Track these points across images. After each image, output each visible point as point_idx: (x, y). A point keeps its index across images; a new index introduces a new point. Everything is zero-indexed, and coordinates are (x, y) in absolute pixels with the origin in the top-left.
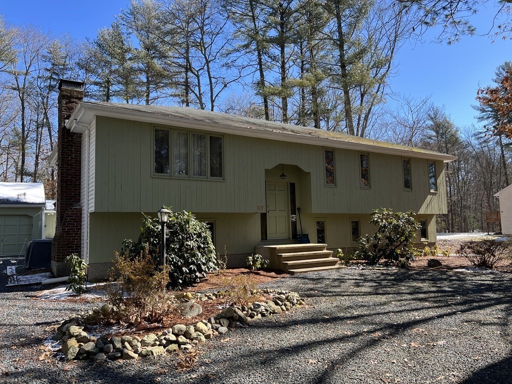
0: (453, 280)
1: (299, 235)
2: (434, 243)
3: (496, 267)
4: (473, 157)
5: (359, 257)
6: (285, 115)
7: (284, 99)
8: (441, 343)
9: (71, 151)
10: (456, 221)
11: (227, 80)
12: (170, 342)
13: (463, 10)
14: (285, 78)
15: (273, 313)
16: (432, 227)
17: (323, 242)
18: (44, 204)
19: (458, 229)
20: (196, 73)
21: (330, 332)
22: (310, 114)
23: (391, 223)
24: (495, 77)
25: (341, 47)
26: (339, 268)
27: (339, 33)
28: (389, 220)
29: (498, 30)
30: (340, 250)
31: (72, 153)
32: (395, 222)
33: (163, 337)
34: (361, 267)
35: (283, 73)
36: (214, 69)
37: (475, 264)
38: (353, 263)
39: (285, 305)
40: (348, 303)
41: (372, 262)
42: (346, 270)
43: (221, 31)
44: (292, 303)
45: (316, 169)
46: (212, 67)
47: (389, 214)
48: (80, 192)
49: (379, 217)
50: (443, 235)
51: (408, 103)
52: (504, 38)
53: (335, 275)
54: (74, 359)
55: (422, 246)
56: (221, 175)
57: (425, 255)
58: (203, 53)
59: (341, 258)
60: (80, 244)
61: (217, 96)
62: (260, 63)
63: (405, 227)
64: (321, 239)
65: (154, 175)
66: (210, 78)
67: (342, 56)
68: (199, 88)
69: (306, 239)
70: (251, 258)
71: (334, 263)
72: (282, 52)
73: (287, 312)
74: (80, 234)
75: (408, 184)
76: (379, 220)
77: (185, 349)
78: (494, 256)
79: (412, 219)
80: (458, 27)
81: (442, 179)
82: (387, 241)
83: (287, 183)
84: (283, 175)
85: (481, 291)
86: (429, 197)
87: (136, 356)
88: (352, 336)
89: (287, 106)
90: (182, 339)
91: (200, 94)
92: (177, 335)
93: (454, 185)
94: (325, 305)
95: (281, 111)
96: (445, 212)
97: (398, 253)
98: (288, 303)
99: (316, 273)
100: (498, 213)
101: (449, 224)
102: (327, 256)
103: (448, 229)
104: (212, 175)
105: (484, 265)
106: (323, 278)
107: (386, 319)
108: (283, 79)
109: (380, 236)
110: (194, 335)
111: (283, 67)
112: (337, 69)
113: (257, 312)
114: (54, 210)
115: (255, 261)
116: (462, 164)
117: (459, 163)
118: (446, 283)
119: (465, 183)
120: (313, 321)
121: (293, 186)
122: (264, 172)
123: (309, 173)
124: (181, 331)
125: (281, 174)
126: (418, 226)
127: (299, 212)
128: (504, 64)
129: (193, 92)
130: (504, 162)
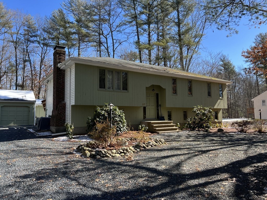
0: (228, 137)
1: (160, 117)
2: (221, 122)
3: (248, 132)
4: (242, 81)
5: (187, 127)
6: (150, 59)
7: (150, 51)
8: (221, 155)
9: (60, 78)
10: (233, 113)
11: (122, 41)
12: (121, 153)
13: (233, 25)
14: (150, 40)
15: (155, 146)
16: (220, 115)
17: (171, 120)
18: (35, 101)
19: (234, 117)
20: (105, 36)
21: (179, 152)
22: (162, 58)
23: (201, 112)
24: (254, 41)
25: (179, 26)
26: (178, 131)
27: (178, 19)
28: (201, 111)
29: (253, 24)
30: (178, 124)
31: (61, 79)
32: (203, 111)
33: (118, 151)
34: (188, 131)
35: (149, 37)
36: (115, 35)
37: (238, 131)
38: (184, 130)
39: (159, 143)
40: (184, 144)
41: (193, 129)
42: (181, 133)
43: (119, 16)
44: (162, 143)
45: (168, 87)
46: (114, 34)
47: (201, 108)
48: (64, 96)
49: (196, 109)
50: (226, 119)
51: (211, 55)
52: (255, 27)
53: (176, 134)
54: (89, 157)
55: (216, 123)
56: (126, 90)
57: (217, 127)
58: (110, 27)
59: (179, 128)
60: (65, 119)
61: (116, 48)
62: (138, 32)
63: (208, 114)
64: (170, 119)
65: (99, 89)
66: (113, 40)
67: (179, 31)
68: (107, 44)
69: (163, 119)
70: (140, 126)
71: (176, 129)
72: (149, 27)
73: (160, 146)
74: (65, 115)
75: (209, 94)
76: (196, 111)
77: (127, 155)
78: (247, 127)
79: (211, 110)
80: (231, 31)
81: (225, 92)
82: (199, 120)
83: (155, 93)
84: (153, 90)
85: (239, 141)
86: (219, 101)
87: (111, 156)
88: (188, 154)
89: (151, 54)
90: (125, 152)
91: (108, 47)
92: (123, 150)
93: (233, 95)
94: (174, 144)
95: (148, 57)
96: (226, 107)
97: (204, 125)
98: (160, 143)
99: (169, 133)
100: (253, 109)
101: (229, 114)
102: (173, 126)
103: (229, 117)
104: (123, 89)
105: (242, 131)
106: (172, 135)
107: (200, 149)
108: (149, 41)
109: (196, 118)
110: (129, 151)
111: (149, 34)
112: (177, 37)
113: (149, 145)
114: (42, 104)
115: (142, 128)
116: (237, 84)
117: (235, 83)
118: (225, 138)
119: (238, 93)
120: (171, 149)
121: (157, 95)
122: (145, 88)
123: (165, 89)
124: (125, 149)
125: (153, 89)
126: (213, 113)
127: (160, 106)
128: (259, 34)
129: (104, 46)
130: (258, 83)
